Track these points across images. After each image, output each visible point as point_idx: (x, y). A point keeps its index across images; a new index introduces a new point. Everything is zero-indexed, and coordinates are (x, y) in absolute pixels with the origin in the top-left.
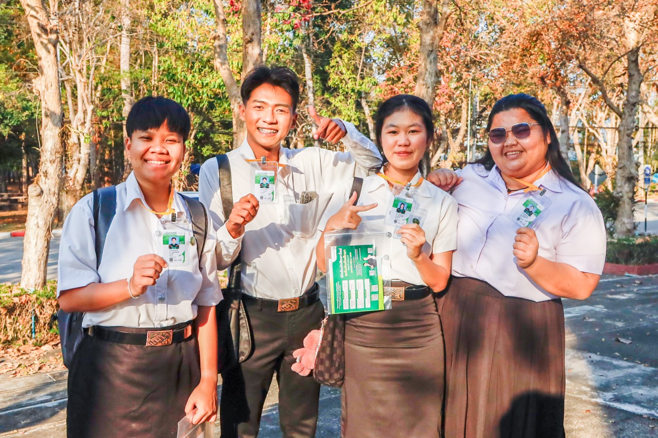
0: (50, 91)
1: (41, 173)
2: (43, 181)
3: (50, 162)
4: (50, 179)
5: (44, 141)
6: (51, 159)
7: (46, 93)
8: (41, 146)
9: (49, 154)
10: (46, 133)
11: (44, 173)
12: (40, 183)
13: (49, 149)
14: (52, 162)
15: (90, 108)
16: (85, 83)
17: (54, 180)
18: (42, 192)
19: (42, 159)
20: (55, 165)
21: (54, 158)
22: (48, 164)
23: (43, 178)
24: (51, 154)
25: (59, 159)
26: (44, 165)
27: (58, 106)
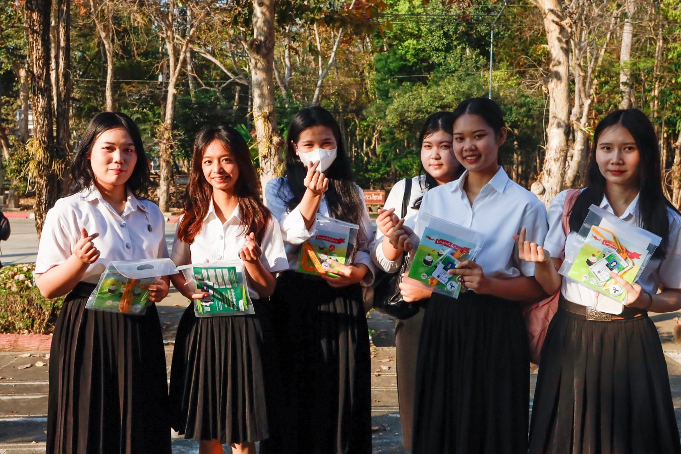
0: (559, 88)
1: (544, 172)
2: (546, 179)
3: (555, 160)
4: (553, 178)
5: (549, 139)
6: (555, 157)
7: (556, 90)
8: (546, 144)
9: (553, 152)
10: (552, 131)
11: (547, 171)
12: (543, 182)
13: (555, 147)
14: (556, 160)
15: (587, 102)
16: (583, 76)
17: (556, 178)
18: (544, 190)
19: (547, 157)
20: (558, 164)
21: (559, 156)
22: (552, 162)
23: (546, 176)
24: (556, 152)
25: (563, 158)
26: (547, 163)
27: (566, 103)
